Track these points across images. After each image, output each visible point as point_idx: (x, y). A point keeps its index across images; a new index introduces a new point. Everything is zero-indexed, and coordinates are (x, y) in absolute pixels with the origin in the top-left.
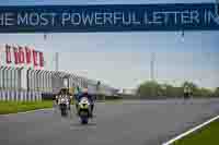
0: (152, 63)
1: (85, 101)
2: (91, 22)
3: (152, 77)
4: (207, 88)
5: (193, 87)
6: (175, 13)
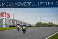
1: (24, 27)
3: (40, 21)
4: (55, 24)
5: (52, 23)
6: (47, 2)
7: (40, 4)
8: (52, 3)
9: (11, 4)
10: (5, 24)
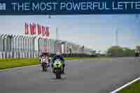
2: (79, 8)
7: (116, 6)
9: (52, 5)
10: (39, 51)
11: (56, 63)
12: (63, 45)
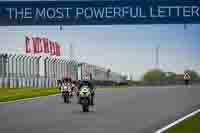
0: (157, 50)
2: (102, 16)
6: (178, 8)
8: (195, 10)
10: (46, 77)
11: (83, 90)
12: (79, 69)
